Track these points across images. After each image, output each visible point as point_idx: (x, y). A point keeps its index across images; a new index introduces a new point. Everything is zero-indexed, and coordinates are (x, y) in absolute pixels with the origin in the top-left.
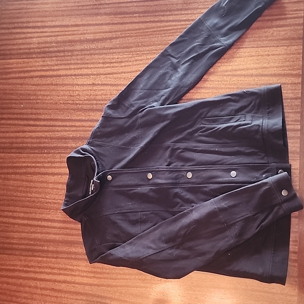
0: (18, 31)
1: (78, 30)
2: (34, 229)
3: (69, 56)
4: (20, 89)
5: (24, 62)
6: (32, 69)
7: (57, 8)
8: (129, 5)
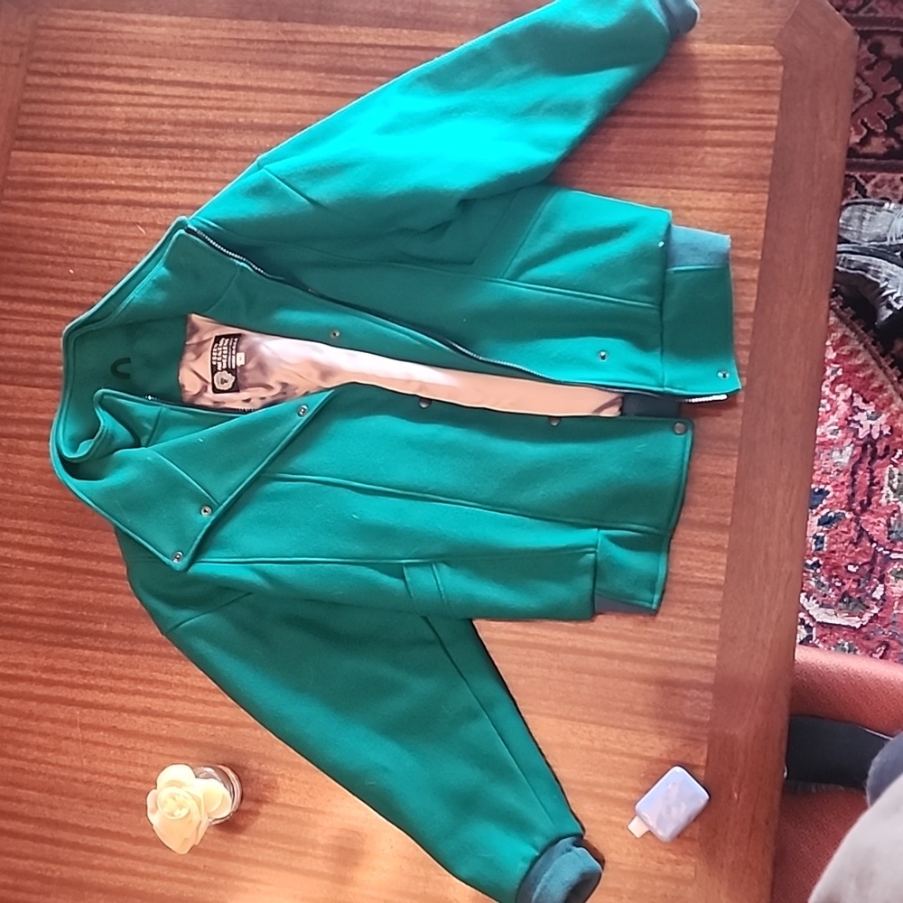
0: (77, 83)
1: (232, 99)
2: (77, 579)
3: (203, 159)
4: (69, 228)
5: (85, 161)
6: (106, 182)
7: (183, 39)
8: (365, 51)
